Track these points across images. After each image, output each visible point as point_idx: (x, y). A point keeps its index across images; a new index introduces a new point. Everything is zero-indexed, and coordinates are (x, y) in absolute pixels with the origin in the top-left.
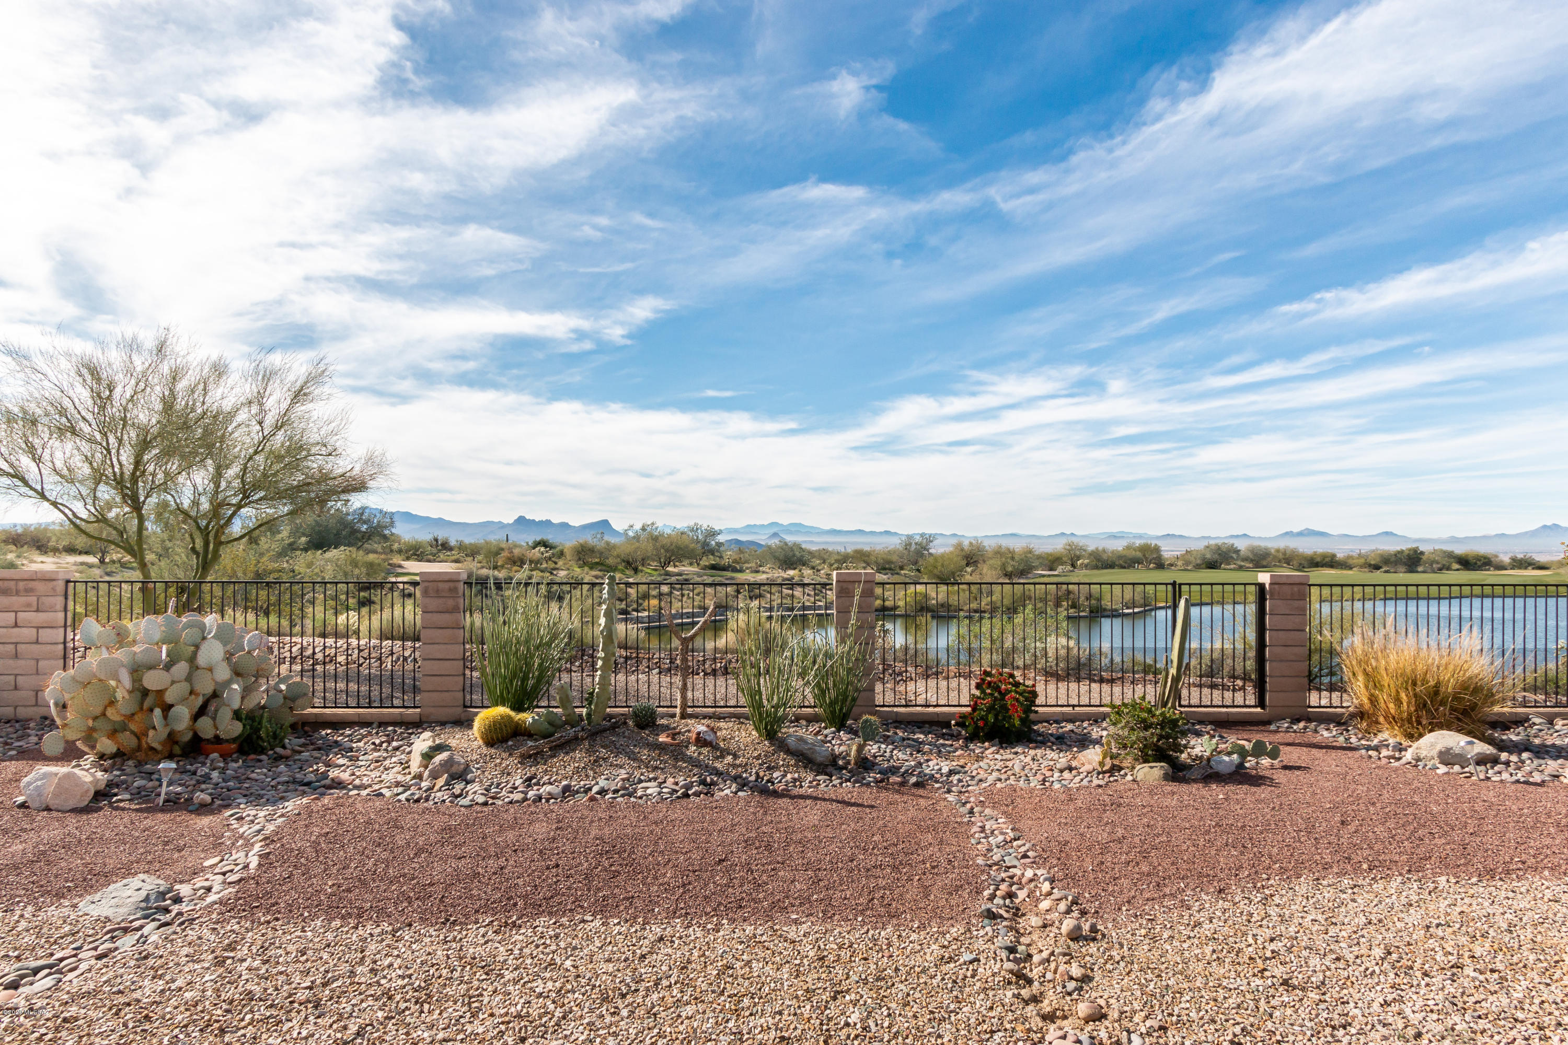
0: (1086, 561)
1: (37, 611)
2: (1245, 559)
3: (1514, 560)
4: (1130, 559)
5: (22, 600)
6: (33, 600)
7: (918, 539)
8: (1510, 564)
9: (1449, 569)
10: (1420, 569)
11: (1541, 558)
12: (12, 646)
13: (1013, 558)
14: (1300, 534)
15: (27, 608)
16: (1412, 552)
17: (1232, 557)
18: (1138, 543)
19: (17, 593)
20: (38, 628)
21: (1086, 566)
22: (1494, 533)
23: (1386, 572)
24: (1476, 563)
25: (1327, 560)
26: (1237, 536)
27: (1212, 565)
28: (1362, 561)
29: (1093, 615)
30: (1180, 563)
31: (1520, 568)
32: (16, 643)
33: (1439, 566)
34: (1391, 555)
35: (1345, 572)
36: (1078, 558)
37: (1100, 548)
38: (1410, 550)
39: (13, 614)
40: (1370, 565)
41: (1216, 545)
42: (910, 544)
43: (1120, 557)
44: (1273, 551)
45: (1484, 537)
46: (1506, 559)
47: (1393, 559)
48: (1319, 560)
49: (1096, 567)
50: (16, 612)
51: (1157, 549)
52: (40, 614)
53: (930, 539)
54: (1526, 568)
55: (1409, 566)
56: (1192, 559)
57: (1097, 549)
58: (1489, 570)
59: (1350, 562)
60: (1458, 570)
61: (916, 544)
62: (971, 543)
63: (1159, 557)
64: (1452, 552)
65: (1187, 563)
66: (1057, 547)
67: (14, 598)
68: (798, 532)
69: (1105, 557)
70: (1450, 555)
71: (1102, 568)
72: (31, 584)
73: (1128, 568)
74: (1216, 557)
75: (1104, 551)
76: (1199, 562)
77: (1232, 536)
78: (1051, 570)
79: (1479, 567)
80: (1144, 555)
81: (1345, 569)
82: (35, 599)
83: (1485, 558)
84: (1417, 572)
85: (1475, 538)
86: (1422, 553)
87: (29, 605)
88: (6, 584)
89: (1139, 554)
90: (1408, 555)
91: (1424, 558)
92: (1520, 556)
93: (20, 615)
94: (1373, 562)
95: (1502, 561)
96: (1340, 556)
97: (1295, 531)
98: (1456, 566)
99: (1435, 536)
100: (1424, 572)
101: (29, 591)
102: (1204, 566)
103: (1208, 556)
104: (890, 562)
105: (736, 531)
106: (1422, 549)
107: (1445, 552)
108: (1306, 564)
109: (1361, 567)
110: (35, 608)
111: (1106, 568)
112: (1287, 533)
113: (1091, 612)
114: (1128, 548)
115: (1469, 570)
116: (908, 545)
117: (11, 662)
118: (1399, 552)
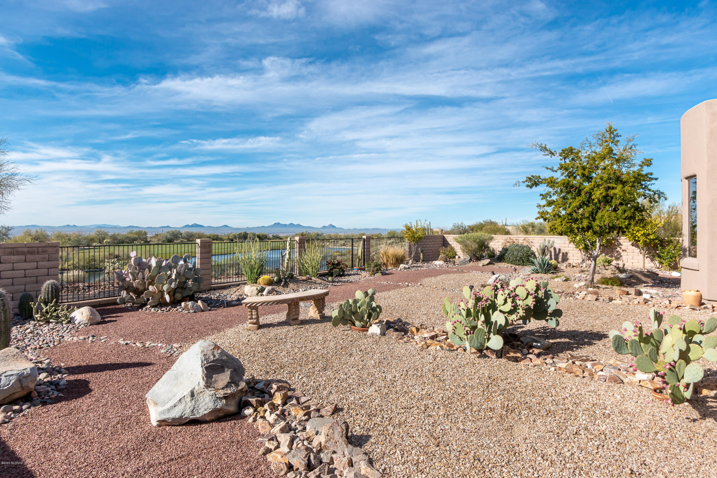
0: (108, 241)
1: (48, 261)
2: (184, 238)
4: (132, 239)
5: (41, 256)
6: (46, 256)
12: (35, 278)
14: (192, 226)
15: (43, 259)
18: (135, 230)
19: (38, 253)
20: (48, 269)
23: (236, 242)
26: (164, 227)
27: (170, 241)
28: (227, 238)
30: (155, 240)
32: (37, 276)
36: (104, 239)
38: (243, 232)
39: (36, 263)
43: (126, 238)
46: (271, 236)
47: (237, 236)
50: (37, 262)
51: (144, 233)
52: (50, 262)
56: (161, 238)
57: (114, 234)
63: (146, 238)
64: (255, 233)
65: (159, 240)
67: (36, 256)
69: (119, 238)
72: (45, 249)
74: (172, 237)
75: (118, 235)
82: (47, 255)
86: (248, 234)
87: (44, 258)
88: (32, 249)
89: (136, 236)
92: (275, 235)
93: (40, 263)
94: (230, 238)
97: (190, 224)
101: (44, 252)
103: (169, 236)
110: (47, 260)
117: (35, 285)
118: (239, 233)
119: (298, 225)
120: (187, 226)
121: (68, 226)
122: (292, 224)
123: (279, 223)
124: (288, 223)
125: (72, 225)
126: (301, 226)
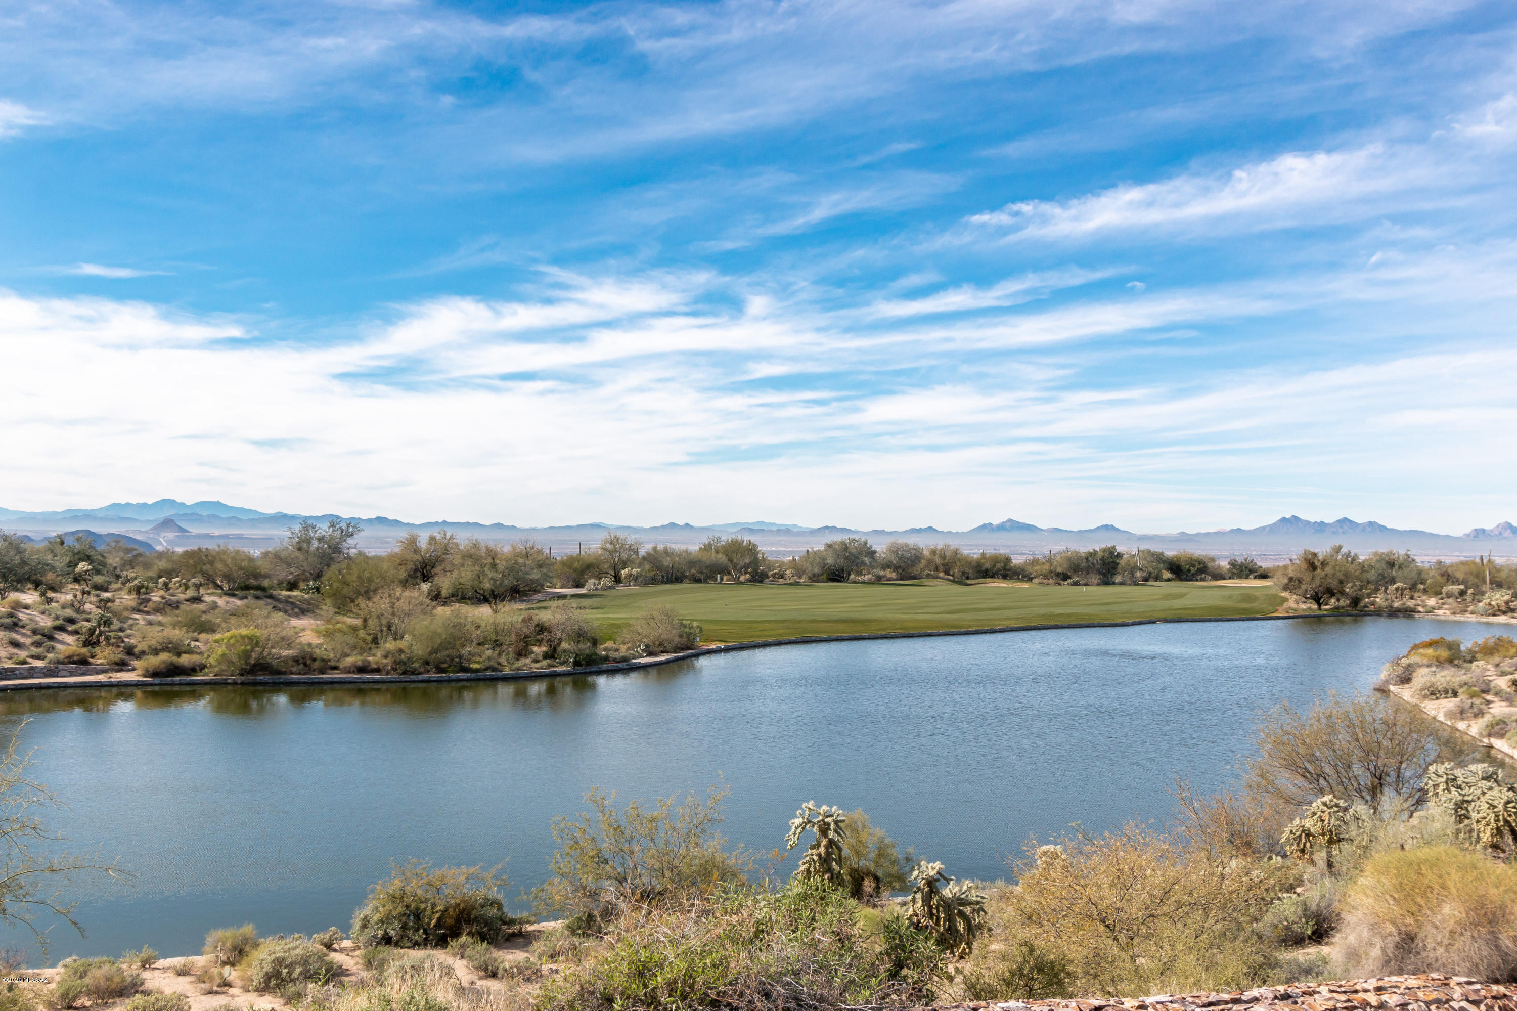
0: (636, 571)
2: (887, 566)
3: (1233, 564)
4: (710, 567)
7: (324, 529)
8: (1229, 570)
9: (1157, 578)
10: (1118, 579)
11: (1264, 564)
13: (494, 566)
14: (1002, 527)
16: (1107, 555)
17: (863, 563)
18: (721, 539)
21: (635, 579)
22: (1229, 528)
23: (1076, 584)
24: (1189, 570)
25: (999, 566)
26: (920, 530)
27: (836, 576)
28: (1047, 567)
29: (580, 669)
30: (789, 573)
31: (1240, 577)
33: (1144, 574)
34: (1080, 558)
35: (1019, 585)
36: (625, 564)
37: (660, 547)
38: (1104, 551)
40: (1058, 575)
41: (843, 543)
42: (308, 541)
43: (692, 563)
44: (926, 553)
45: (1218, 534)
46: (1224, 564)
47: (1084, 565)
48: (987, 566)
49: (654, 581)
51: (751, 549)
53: (350, 528)
54: (1247, 577)
55: (1104, 575)
56: (808, 565)
58: (1203, 580)
59: (1029, 569)
60: (1169, 580)
61: (320, 539)
62: (432, 539)
63: (755, 562)
64: (1162, 554)
65: (799, 572)
66: (594, 546)
68: (214, 518)
69: (667, 562)
70: (1159, 558)
71: (663, 582)
73: (705, 582)
74: (841, 562)
75: (666, 552)
76: (817, 570)
77: (913, 531)
78: (578, 585)
79: (1193, 575)
80: (731, 561)
81: (1022, 580)
83: (1200, 562)
84: (1114, 584)
85: (1207, 534)
86: (1120, 556)
89: (722, 559)
90: (1103, 559)
91: (1122, 562)
92: (1240, 560)
94: (1059, 570)
95: (1219, 567)
96: (1017, 560)
97: (996, 522)
98: (1167, 575)
99: (1162, 532)
100: (1121, 584)
102: (824, 577)
103: (830, 561)
104: (257, 575)
105: (88, 515)
106: (1119, 549)
107: (1153, 554)
108: (971, 574)
109: (1045, 577)
111: (670, 581)
112: (984, 527)
113: (577, 663)
114: (707, 548)
115: (1181, 580)
116: (302, 544)
118: (1090, 554)
119: (1371, 524)
120: (986, 528)
121: (673, 525)
122: (1345, 520)
123: (1295, 518)
124: (1330, 519)
125: (681, 523)
126: (1383, 528)
